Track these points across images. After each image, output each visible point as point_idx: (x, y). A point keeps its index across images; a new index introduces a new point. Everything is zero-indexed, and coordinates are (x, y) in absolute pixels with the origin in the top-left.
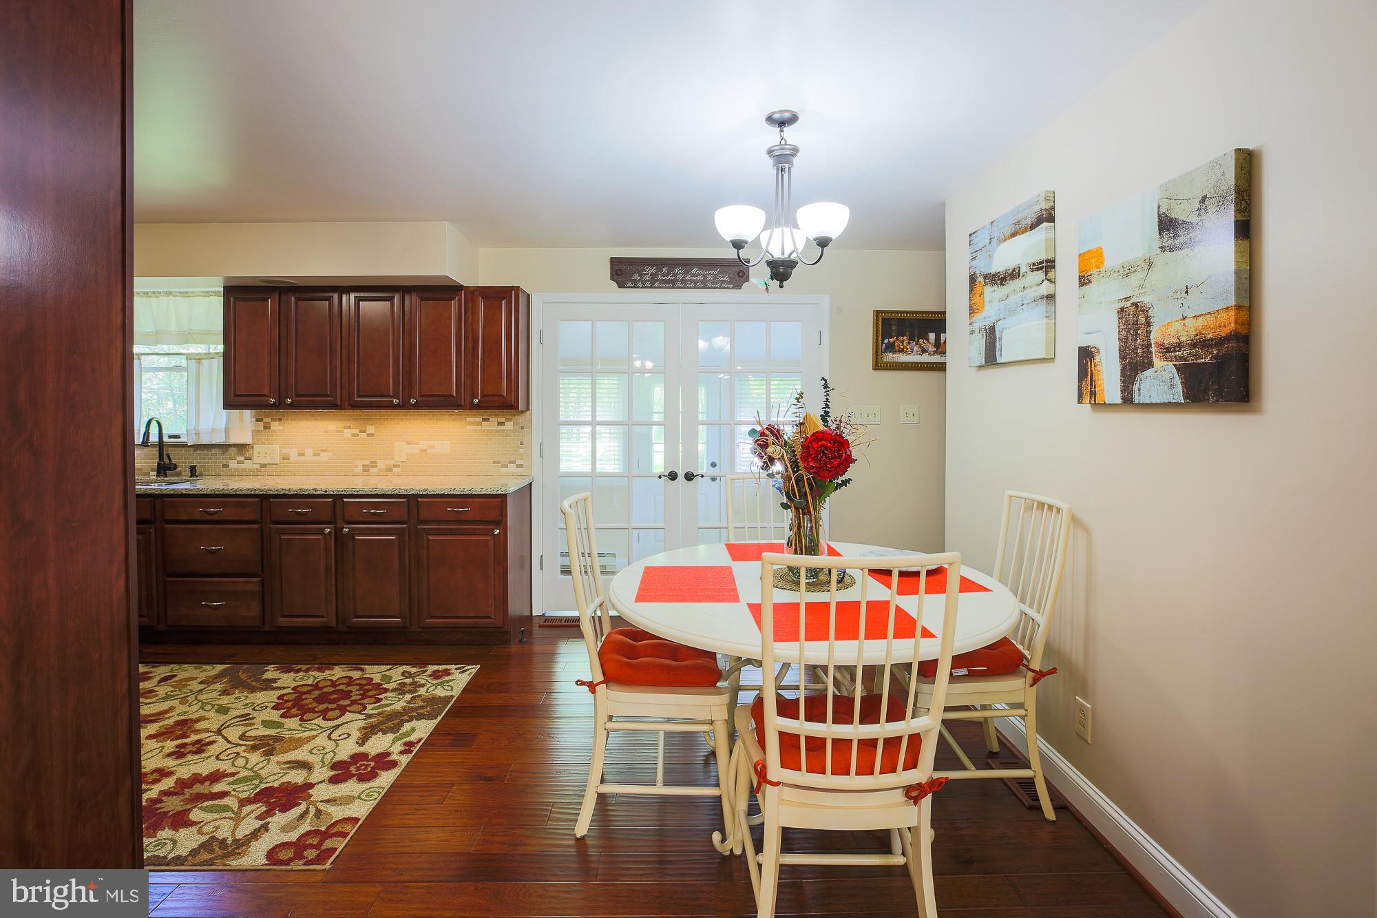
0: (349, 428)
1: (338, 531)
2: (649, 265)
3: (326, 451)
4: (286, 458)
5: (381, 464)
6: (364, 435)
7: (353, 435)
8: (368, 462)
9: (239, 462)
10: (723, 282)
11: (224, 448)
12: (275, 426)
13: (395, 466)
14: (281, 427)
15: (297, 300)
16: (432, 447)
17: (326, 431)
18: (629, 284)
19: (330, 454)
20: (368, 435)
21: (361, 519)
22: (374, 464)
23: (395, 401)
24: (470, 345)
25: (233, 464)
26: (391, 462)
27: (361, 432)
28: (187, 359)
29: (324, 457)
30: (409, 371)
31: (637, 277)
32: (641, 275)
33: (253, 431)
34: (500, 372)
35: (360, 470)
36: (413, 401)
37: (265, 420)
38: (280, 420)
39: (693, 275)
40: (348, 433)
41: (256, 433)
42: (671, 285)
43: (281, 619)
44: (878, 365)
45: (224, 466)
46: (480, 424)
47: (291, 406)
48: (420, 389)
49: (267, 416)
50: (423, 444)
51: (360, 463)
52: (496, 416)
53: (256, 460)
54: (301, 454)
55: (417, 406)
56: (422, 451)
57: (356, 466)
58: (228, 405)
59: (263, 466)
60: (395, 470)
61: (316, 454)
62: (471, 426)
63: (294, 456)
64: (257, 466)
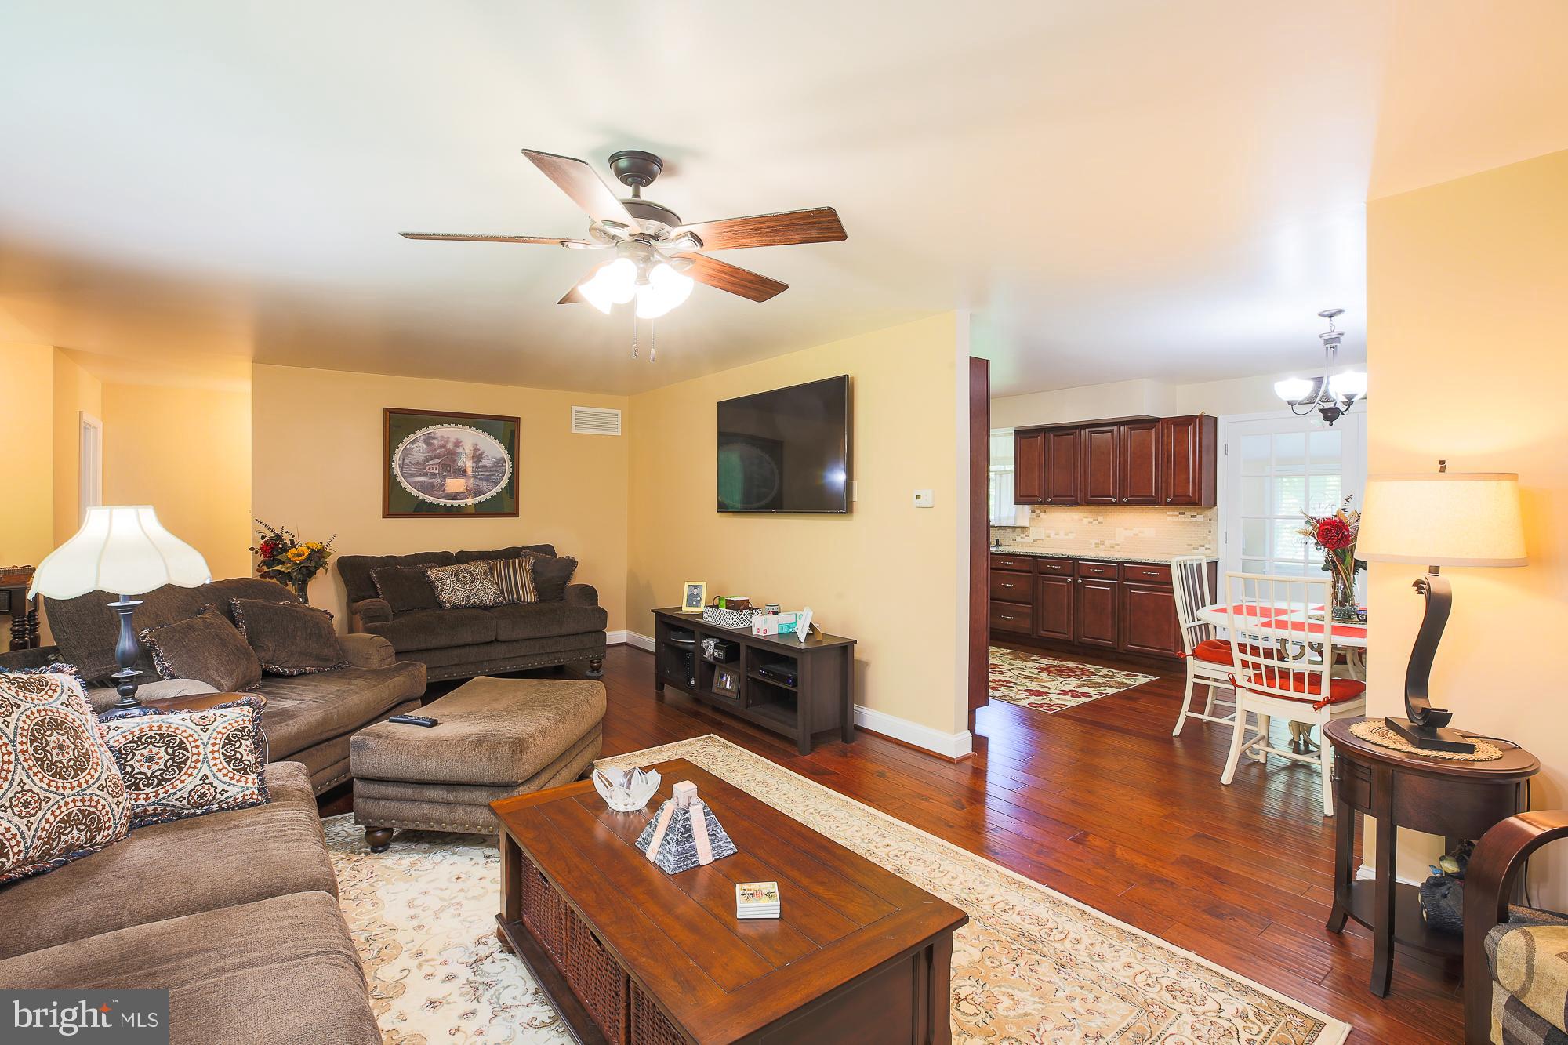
0: (1087, 517)
1: (1075, 581)
3: (1071, 532)
4: (1048, 534)
5: (1107, 543)
6: (1096, 523)
7: (1089, 523)
8: (1098, 542)
9: (1021, 537)
11: (1014, 528)
12: (1042, 515)
13: (1118, 545)
14: (1045, 517)
15: (1054, 436)
16: (1142, 532)
17: (1073, 520)
19: (1075, 534)
20: (1099, 523)
21: (1090, 575)
22: (1102, 542)
23: (1114, 500)
24: (1166, 460)
25: (1018, 539)
26: (1115, 543)
27: (1094, 520)
29: (1071, 536)
30: (1123, 480)
33: (1030, 518)
34: (1188, 478)
35: (1094, 546)
36: (1125, 500)
37: (1037, 512)
38: (1045, 511)
40: (1086, 521)
41: (1031, 520)
43: (1042, 632)
45: (1013, 540)
46: (1177, 516)
47: (1051, 503)
48: (1130, 492)
49: (1038, 509)
50: (1136, 530)
51: (1093, 542)
52: (1190, 510)
53: (1031, 536)
54: (1057, 534)
55: (1128, 503)
56: (1137, 535)
57: (1091, 544)
58: (1016, 503)
59: (1035, 538)
60: (1116, 547)
61: (1066, 535)
62: (1171, 519)
63: (1053, 536)
64: (1032, 541)
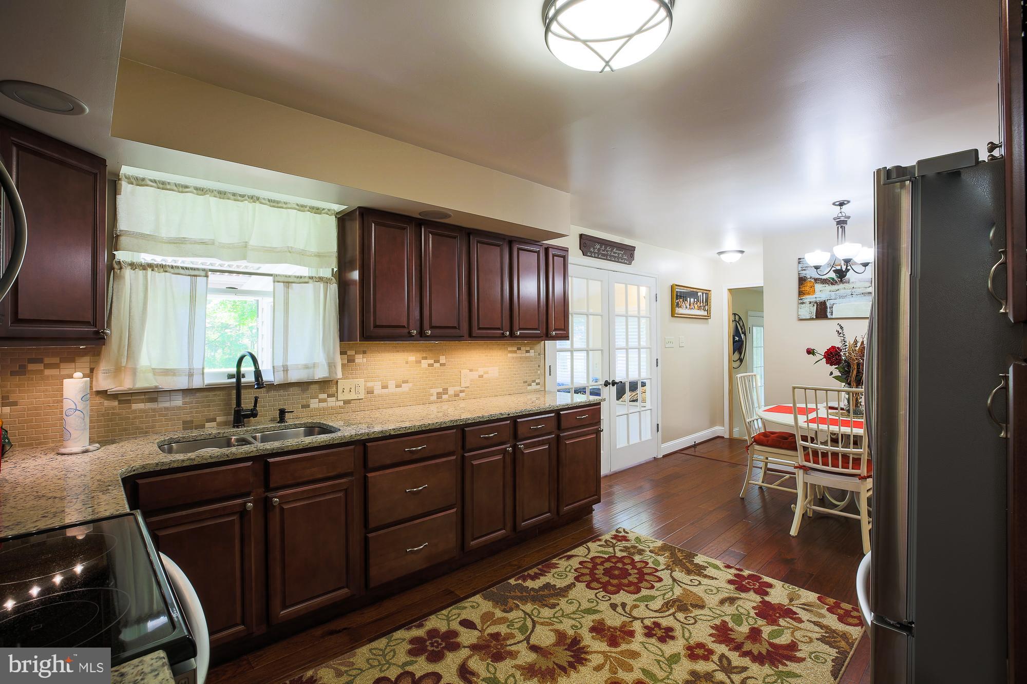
0: (425, 358)
2: (599, 243)
3: (406, 382)
4: (370, 392)
5: (451, 391)
6: (437, 365)
7: (429, 365)
8: (440, 390)
9: (321, 401)
10: (625, 259)
12: (359, 359)
13: (462, 391)
14: (365, 360)
16: (487, 373)
17: (407, 363)
18: (589, 254)
19: (410, 385)
20: (441, 365)
22: (445, 391)
25: (314, 404)
26: (458, 388)
27: (436, 362)
28: (274, 282)
29: (405, 388)
31: (592, 250)
32: (594, 249)
35: (434, 398)
37: (349, 353)
38: (364, 352)
39: (615, 253)
40: (425, 363)
41: (344, 367)
42: (605, 258)
44: (673, 314)
45: (303, 407)
46: (515, 352)
49: (351, 348)
50: (481, 371)
51: (434, 391)
52: (525, 345)
53: (341, 396)
54: (384, 387)
56: (481, 376)
57: (432, 395)
59: (347, 402)
60: (461, 395)
61: (398, 386)
62: (510, 355)
63: (378, 390)
64: (341, 403)
